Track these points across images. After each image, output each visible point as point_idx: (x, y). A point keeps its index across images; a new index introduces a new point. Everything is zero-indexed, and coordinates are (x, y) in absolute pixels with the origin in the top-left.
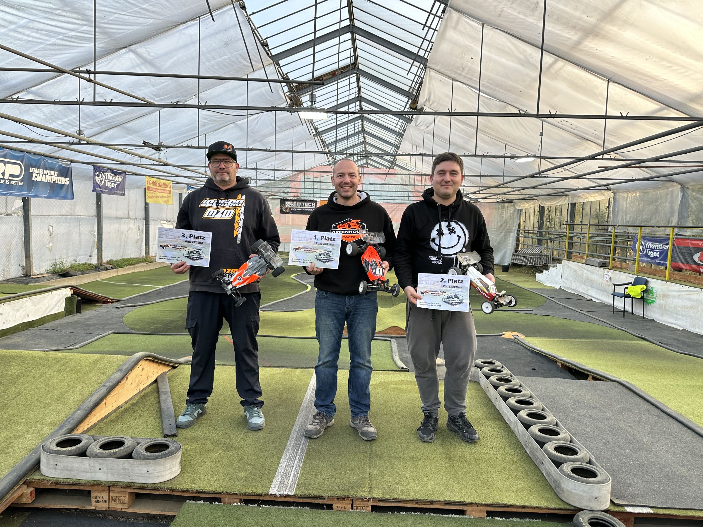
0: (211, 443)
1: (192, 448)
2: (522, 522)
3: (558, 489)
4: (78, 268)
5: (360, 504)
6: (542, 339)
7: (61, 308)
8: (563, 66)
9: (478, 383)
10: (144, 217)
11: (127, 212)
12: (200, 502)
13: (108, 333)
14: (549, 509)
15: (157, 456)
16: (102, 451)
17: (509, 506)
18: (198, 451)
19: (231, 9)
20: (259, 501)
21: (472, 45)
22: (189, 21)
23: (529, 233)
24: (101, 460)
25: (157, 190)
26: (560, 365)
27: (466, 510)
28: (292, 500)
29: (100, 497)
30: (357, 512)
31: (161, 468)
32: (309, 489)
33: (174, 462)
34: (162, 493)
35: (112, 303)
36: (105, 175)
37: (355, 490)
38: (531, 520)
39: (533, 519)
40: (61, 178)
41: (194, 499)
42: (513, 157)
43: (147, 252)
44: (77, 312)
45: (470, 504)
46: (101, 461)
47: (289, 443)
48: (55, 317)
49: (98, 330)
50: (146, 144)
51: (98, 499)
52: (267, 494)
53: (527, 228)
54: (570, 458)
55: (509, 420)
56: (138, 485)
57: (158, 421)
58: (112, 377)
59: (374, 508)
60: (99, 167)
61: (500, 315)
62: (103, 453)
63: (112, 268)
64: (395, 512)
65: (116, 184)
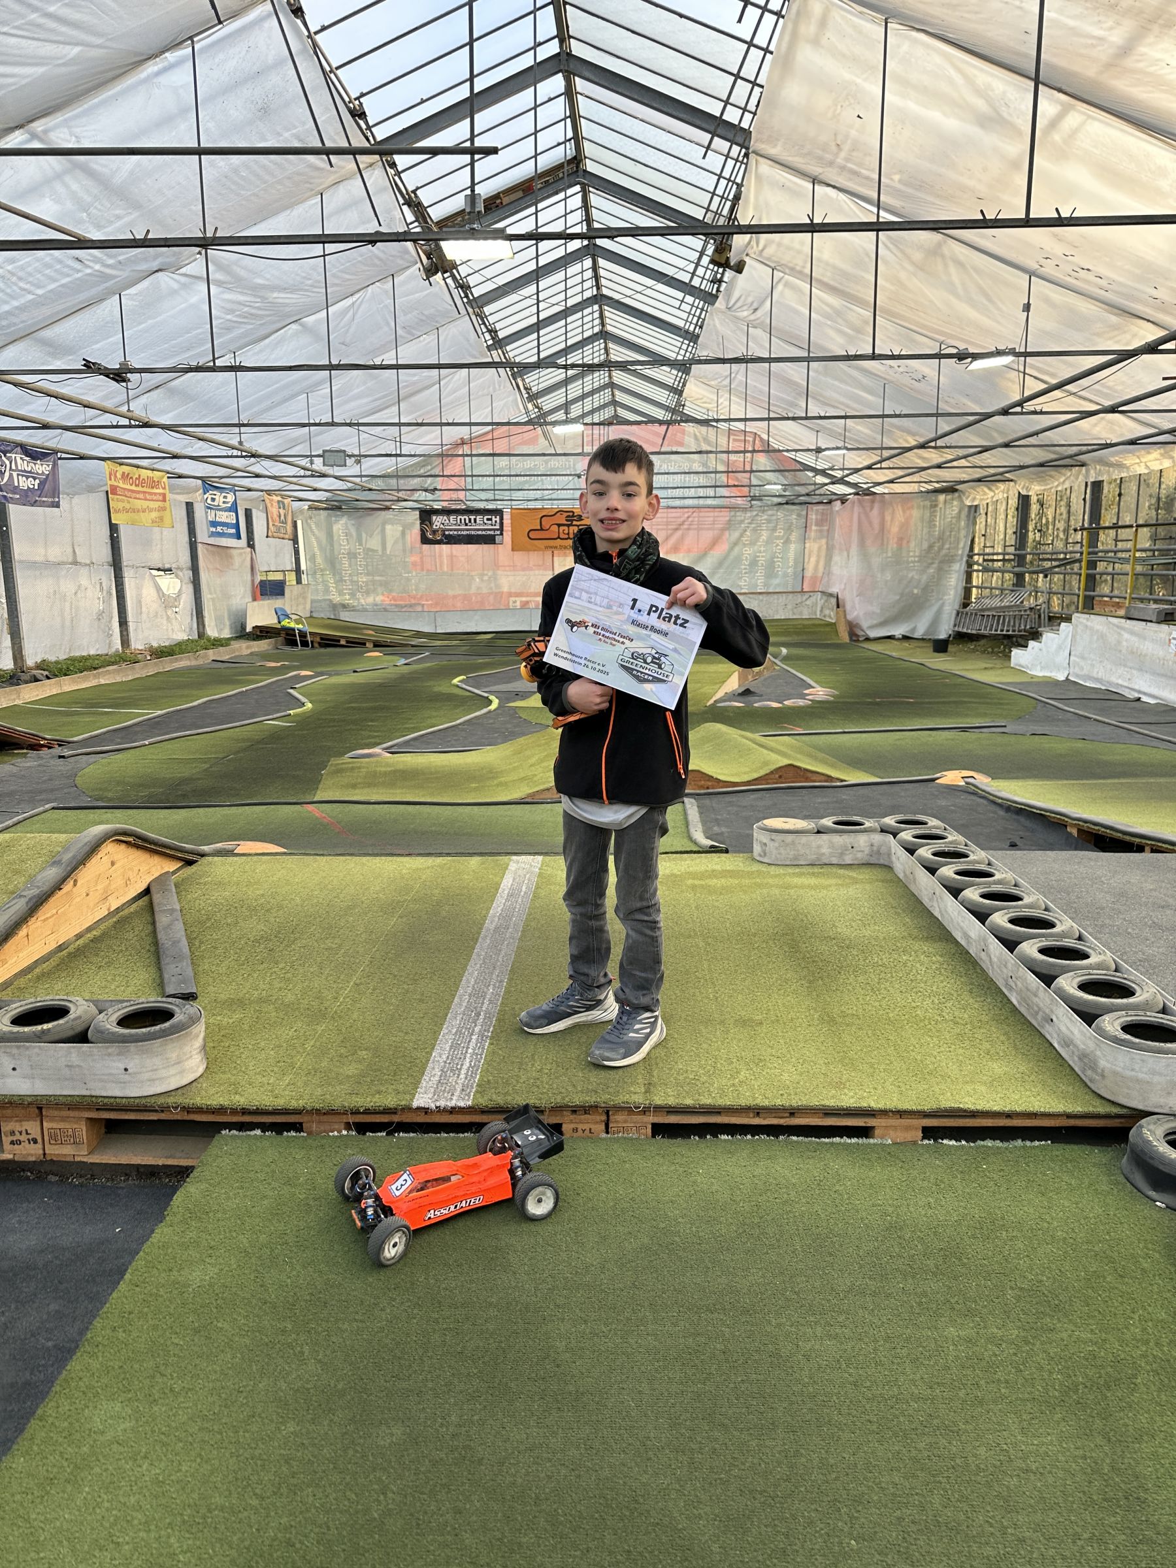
0: (277, 1010)
1: (231, 1021)
2: (1006, 1149)
3: (1089, 1073)
5: (625, 1122)
6: (1030, 783)
8: (1083, 123)
9: (889, 868)
10: (110, 559)
11: (70, 550)
12: (252, 1133)
13: (41, 809)
14: (1069, 1116)
15: (144, 1034)
16: (16, 1029)
17: (974, 1114)
18: (246, 1027)
19: (269, 16)
20: (390, 1124)
21: (859, 81)
22: (168, 50)
23: (993, 560)
24: (13, 1048)
25: (134, 495)
26: (1074, 832)
27: (873, 1128)
28: (466, 1119)
29: (21, 1133)
30: (618, 1139)
31: (157, 1061)
32: (507, 1094)
33: (187, 1049)
34: (163, 1116)
35: (50, 748)
36: (9, 459)
37: (611, 1090)
38: (1028, 1143)
39: (1032, 1140)
41: (241, 1127)
42: (961, 356)
43: (125, 641)
45: (884, 1113)
46: (15, 1051)
47: (456, 1000)
49: (19, 803)
50: (90, 367)
51: (17, 1137)
52: (408, 1109)
53: (987, 550)
54: (1118, 1005)
55: (966, 936)
56: (106, 1100)
57: (153, 970)
58: (39, 877)
59: (659, 1130)
61: (931, 739)
62: (18, 1032)
63: (48, 678)
64: (708, 1137)
65: (37, 481)
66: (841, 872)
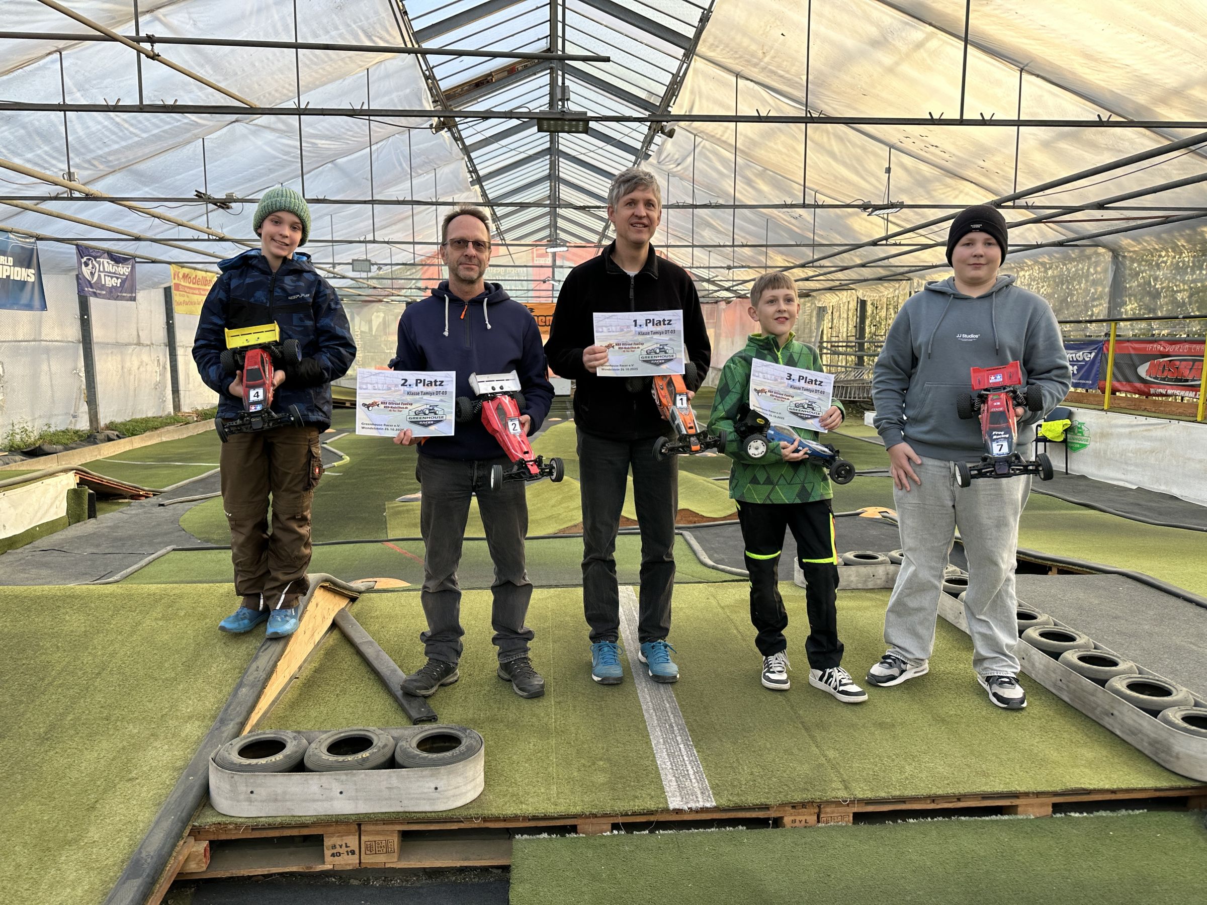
2: (1116, 817)
3: (1163, 755)
4: (55, 439)
5: (833, 813)
7: (60, 510)
10: (166, 341)
11: (135, 333)
12: (541, 836)
13: (164, 551)
14: (1157, 790)
15: (450, 758)
16: (337, 758)
17: (1091, 792)
20: (651, 823)
21: (785, 10)
23: (838, 346)
24: (342, 776)
25: (191, 291)
27: (1017, 806)
29: (341, 846)
30: (830, 827)
31: (460, 780)
32: (738, 794)
33: (473, 772)
35: (147, 497)
36: (99, 263)
38: (1130, 812)
39: (1133, 810)
40: (19, 269)
42: (866, 207)
43: (177, 406)
44: (89, 517)
45: (1026, 794)
46: (344, 778)
48: (51, 527)
49: (143, 546)
50: (201, 197)
51: (338, 849)
52: (666, 810)
53: (834, 339)
54: (1167, 702)
56: (418, 815)
59: (859, 817)
60: (87, 248)
62: (343, 761)
63: (119, 437)
64: (899, 821)
65: (120, 280)
66: (868, 595)
